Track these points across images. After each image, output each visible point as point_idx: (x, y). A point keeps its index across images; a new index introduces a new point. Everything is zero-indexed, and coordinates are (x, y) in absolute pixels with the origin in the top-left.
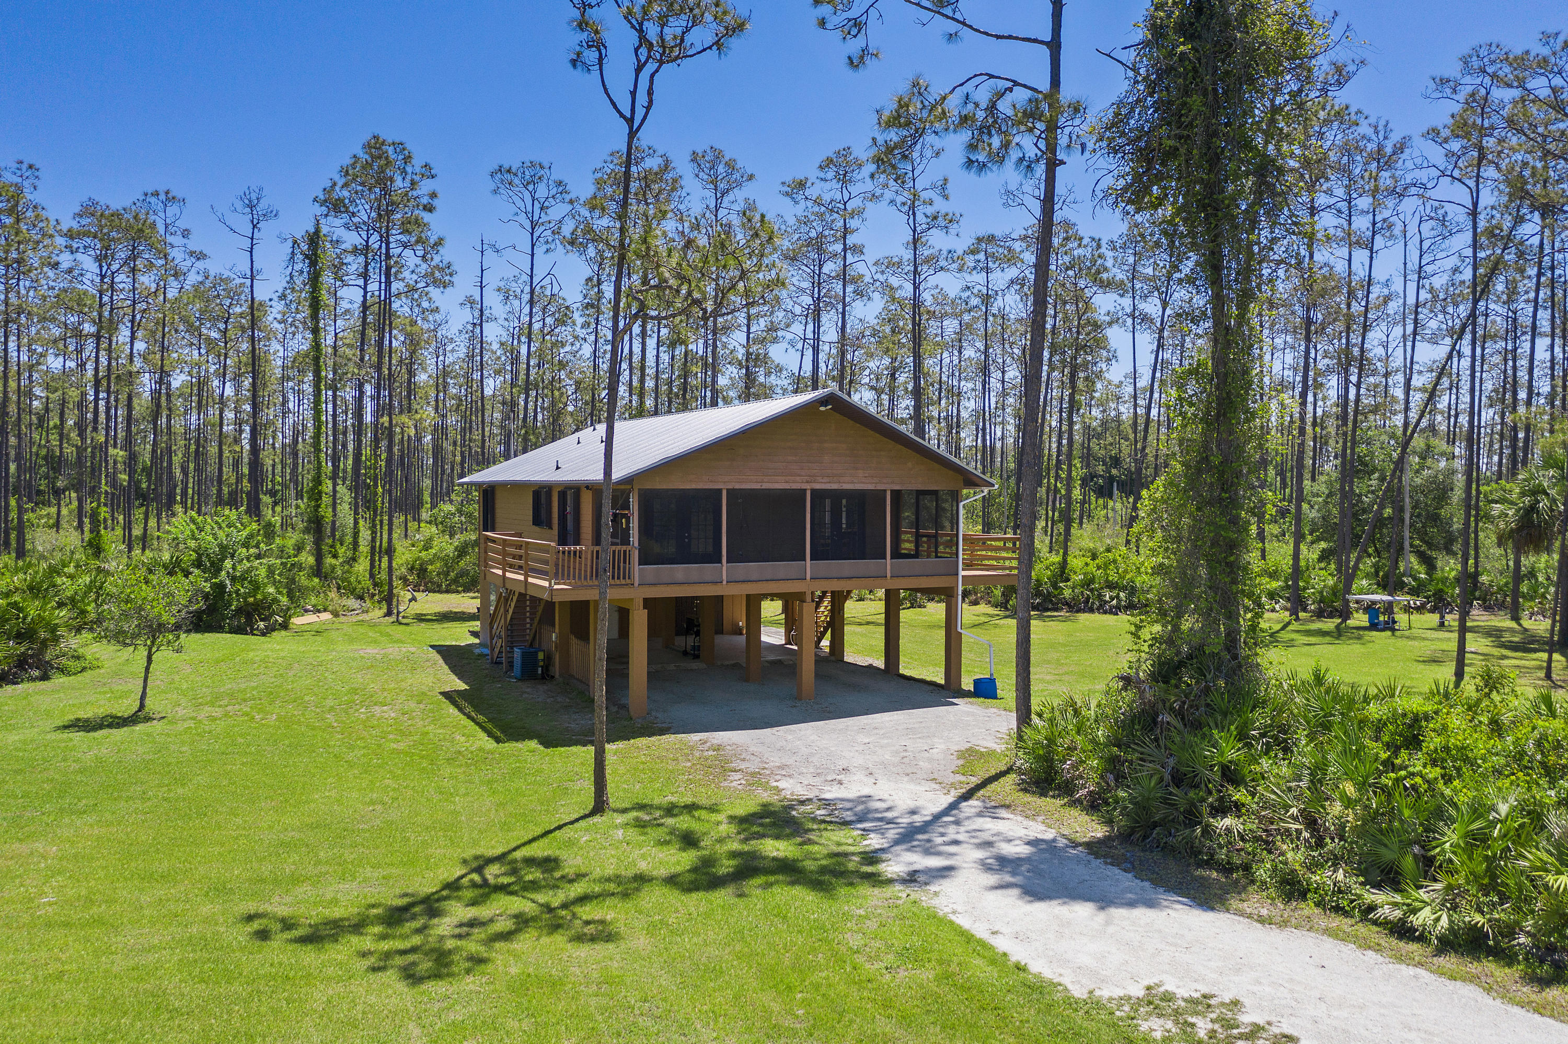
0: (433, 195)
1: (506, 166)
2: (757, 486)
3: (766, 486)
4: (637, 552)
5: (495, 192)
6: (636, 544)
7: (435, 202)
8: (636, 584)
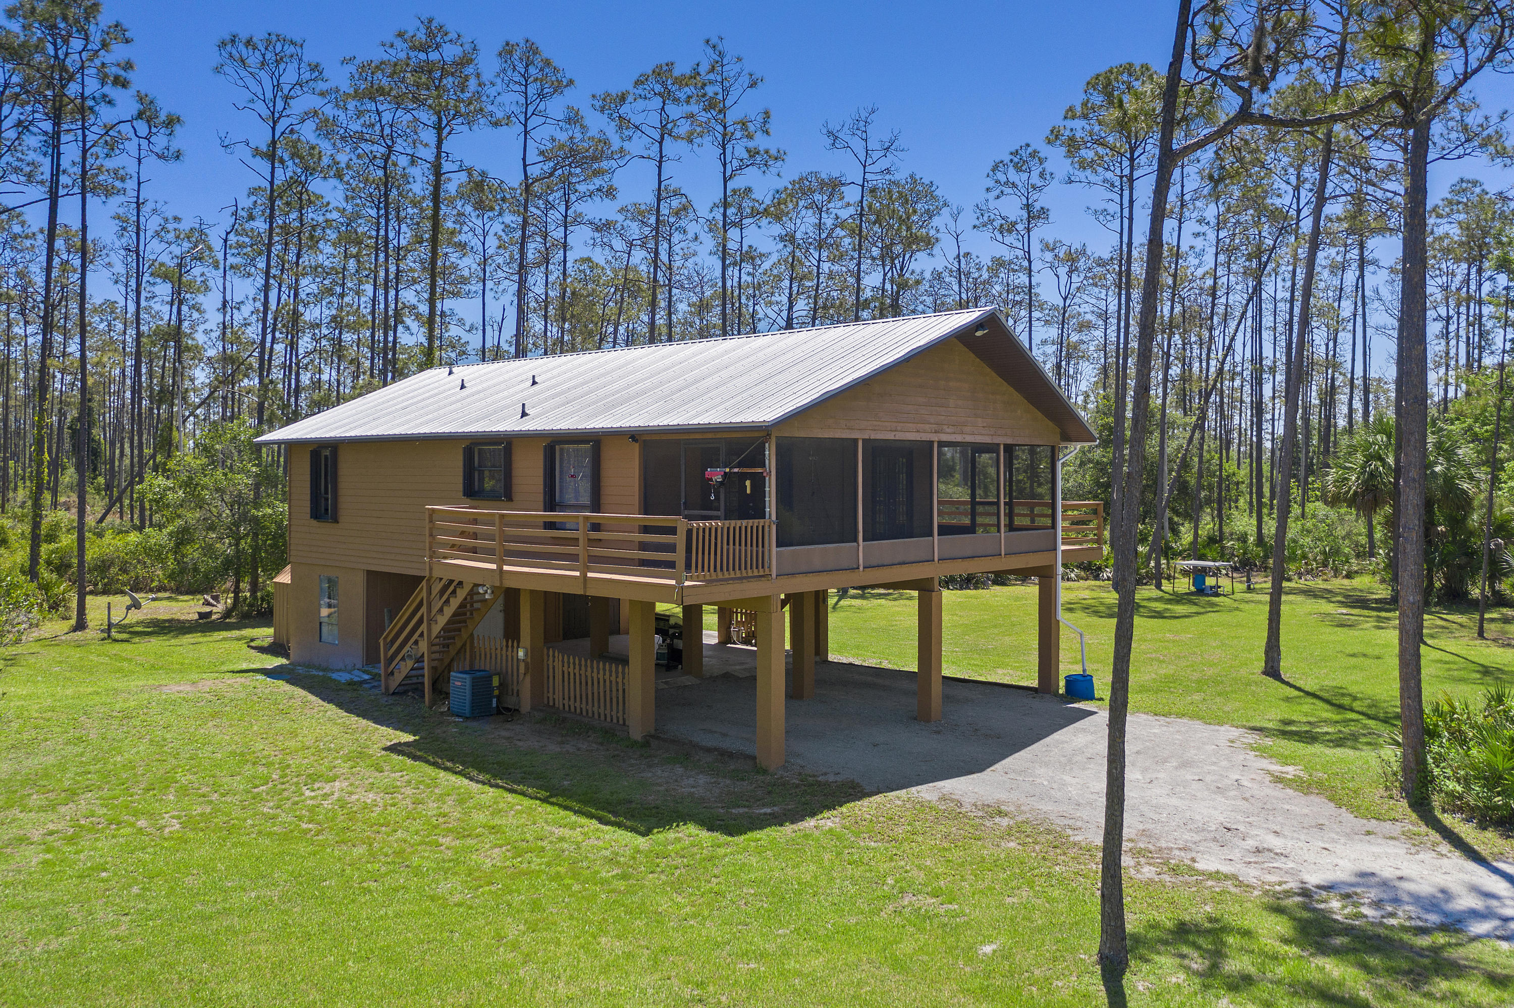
0: (128, 66)
1: (244, 36)
2: (890, 436)
3: (900, 436)
4: (774, 528)
5: (218, 70)
6: (774, 517)
7: (130, 75)
8: (774, 576)
